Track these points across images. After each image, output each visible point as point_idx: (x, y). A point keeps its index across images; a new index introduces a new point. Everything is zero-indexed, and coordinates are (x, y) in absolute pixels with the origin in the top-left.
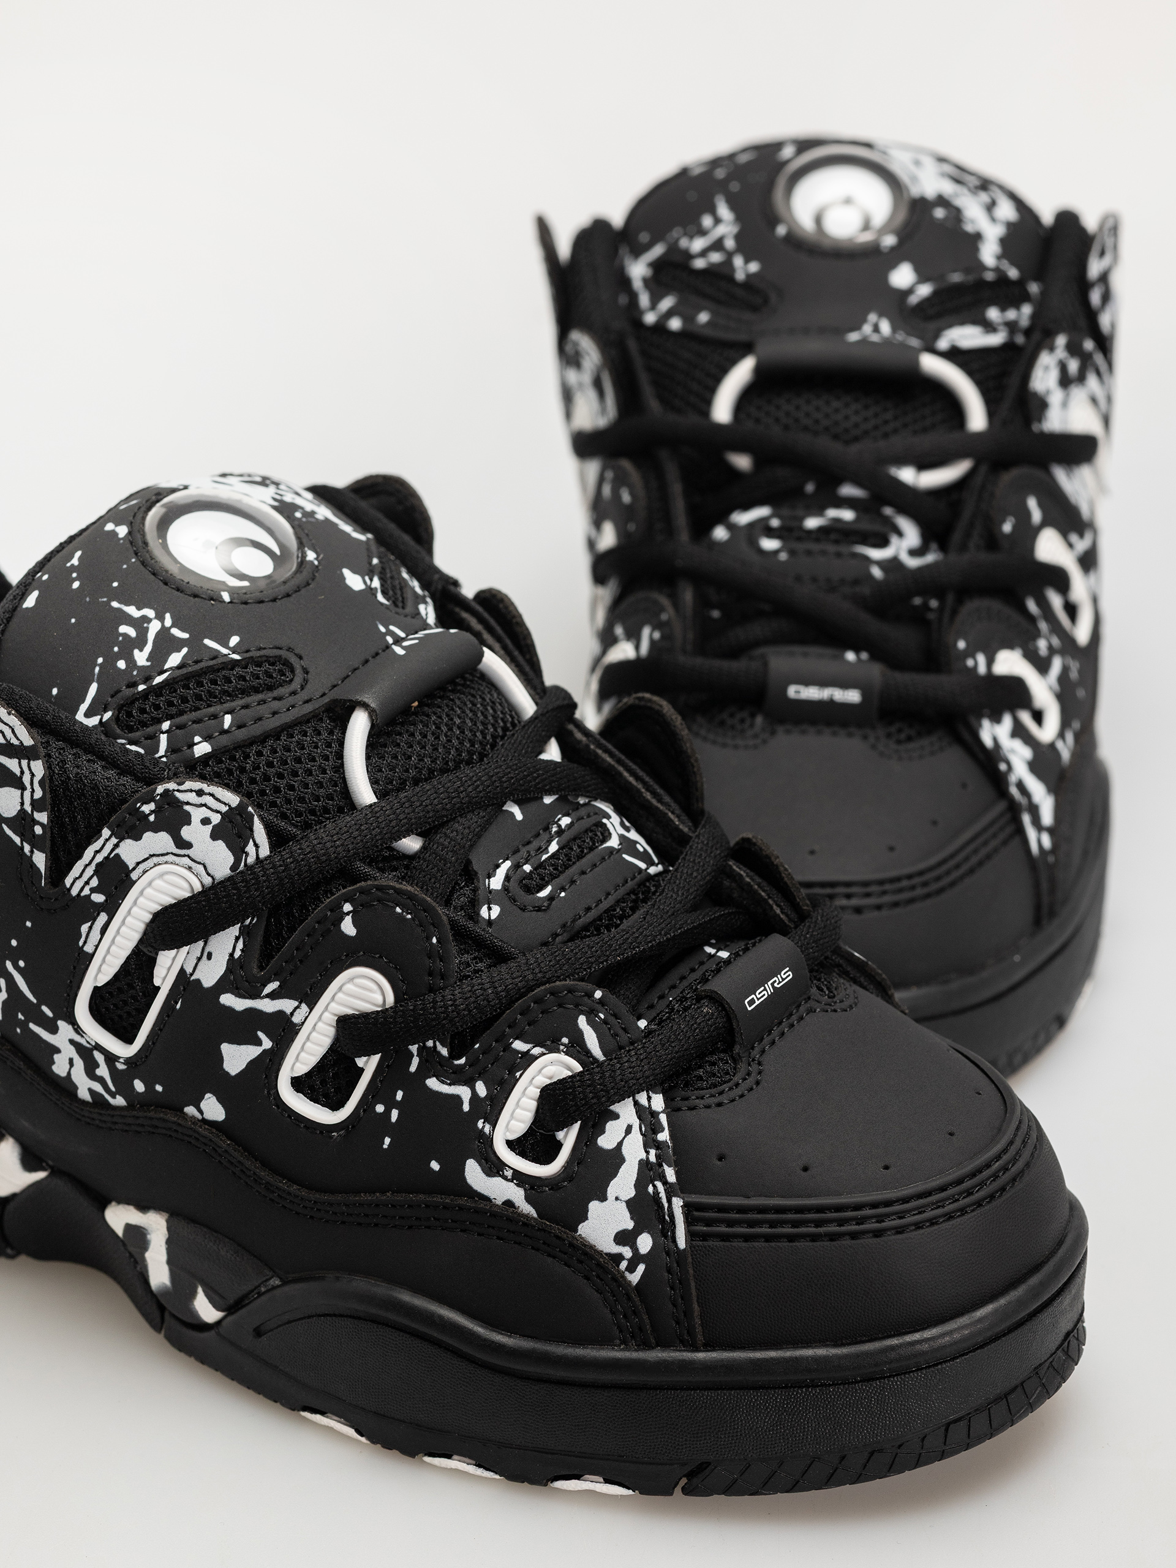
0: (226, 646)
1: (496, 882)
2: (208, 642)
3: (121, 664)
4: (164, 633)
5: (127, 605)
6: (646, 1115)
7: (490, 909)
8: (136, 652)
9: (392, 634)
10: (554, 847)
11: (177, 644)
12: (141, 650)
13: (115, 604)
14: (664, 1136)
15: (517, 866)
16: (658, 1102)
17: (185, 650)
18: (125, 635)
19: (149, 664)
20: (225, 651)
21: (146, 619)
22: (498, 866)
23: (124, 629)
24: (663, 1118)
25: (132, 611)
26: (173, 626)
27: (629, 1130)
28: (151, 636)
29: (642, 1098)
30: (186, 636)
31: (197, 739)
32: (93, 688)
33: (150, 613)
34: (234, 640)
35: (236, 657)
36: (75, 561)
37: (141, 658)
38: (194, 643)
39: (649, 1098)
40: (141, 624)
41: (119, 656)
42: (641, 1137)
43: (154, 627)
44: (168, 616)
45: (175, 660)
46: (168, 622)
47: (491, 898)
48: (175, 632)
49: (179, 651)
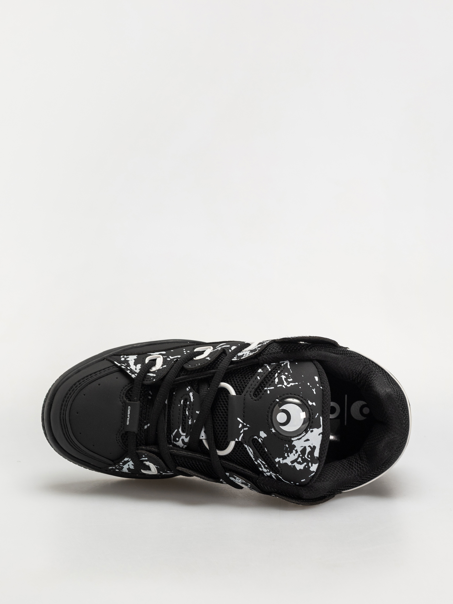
0: (269, 390)
1: (191, 394)
2: (273, 388)
3: (286, 374)
4: (283, 384)
5: (294, 385)
6: (133, 373)
7: (189, 389)
8: (285, 377)
9: (246, 427)
10: (187, 413)
11: (278, 383)
12: (285, 378)
13: (297, 383)
14: (128, 372)
15: (190, 401)
16: (133, 376)
17: (276, 383)
18: (290, 379)
19: (281, 376)
20: (269, 388)
21: (288, 384)
22: (193, 398)
23: (291, 380)
24: (130, 374)
25: (293, 384)
26: (282, 386)
27: (136, 369)
28: (285, 382)
29: (136, 375)
30: (278, 386)
31: (262, 371)
32: (289, 367)
33: (288, 386)
34: (268, 392)
35: (266, 388)
36: (314, 390)
37: (283, 377)
38: (275, 386)
39: (135, 376)
40: (289, 383)
41: (288, 375)
42: (133, 369)
43: (285, 384)
44: (285, 387)
45: (277, 380)
46: (283, 386)
47: (190, 391)
48: (281, 385)
49: (277, 382)
